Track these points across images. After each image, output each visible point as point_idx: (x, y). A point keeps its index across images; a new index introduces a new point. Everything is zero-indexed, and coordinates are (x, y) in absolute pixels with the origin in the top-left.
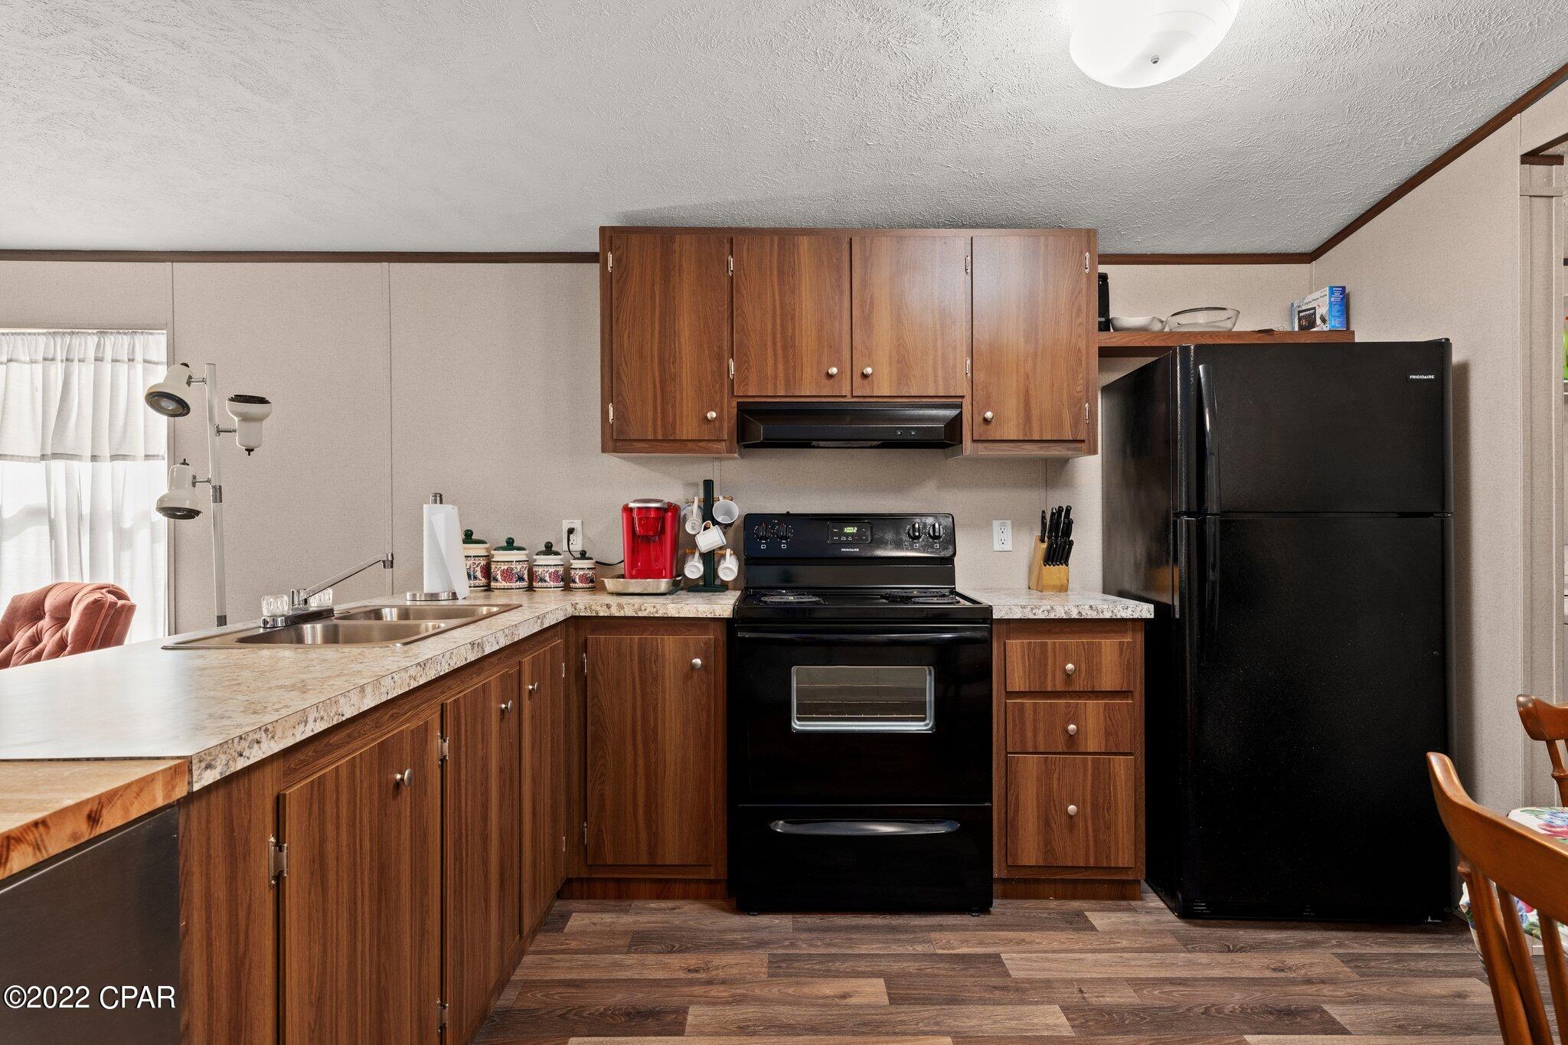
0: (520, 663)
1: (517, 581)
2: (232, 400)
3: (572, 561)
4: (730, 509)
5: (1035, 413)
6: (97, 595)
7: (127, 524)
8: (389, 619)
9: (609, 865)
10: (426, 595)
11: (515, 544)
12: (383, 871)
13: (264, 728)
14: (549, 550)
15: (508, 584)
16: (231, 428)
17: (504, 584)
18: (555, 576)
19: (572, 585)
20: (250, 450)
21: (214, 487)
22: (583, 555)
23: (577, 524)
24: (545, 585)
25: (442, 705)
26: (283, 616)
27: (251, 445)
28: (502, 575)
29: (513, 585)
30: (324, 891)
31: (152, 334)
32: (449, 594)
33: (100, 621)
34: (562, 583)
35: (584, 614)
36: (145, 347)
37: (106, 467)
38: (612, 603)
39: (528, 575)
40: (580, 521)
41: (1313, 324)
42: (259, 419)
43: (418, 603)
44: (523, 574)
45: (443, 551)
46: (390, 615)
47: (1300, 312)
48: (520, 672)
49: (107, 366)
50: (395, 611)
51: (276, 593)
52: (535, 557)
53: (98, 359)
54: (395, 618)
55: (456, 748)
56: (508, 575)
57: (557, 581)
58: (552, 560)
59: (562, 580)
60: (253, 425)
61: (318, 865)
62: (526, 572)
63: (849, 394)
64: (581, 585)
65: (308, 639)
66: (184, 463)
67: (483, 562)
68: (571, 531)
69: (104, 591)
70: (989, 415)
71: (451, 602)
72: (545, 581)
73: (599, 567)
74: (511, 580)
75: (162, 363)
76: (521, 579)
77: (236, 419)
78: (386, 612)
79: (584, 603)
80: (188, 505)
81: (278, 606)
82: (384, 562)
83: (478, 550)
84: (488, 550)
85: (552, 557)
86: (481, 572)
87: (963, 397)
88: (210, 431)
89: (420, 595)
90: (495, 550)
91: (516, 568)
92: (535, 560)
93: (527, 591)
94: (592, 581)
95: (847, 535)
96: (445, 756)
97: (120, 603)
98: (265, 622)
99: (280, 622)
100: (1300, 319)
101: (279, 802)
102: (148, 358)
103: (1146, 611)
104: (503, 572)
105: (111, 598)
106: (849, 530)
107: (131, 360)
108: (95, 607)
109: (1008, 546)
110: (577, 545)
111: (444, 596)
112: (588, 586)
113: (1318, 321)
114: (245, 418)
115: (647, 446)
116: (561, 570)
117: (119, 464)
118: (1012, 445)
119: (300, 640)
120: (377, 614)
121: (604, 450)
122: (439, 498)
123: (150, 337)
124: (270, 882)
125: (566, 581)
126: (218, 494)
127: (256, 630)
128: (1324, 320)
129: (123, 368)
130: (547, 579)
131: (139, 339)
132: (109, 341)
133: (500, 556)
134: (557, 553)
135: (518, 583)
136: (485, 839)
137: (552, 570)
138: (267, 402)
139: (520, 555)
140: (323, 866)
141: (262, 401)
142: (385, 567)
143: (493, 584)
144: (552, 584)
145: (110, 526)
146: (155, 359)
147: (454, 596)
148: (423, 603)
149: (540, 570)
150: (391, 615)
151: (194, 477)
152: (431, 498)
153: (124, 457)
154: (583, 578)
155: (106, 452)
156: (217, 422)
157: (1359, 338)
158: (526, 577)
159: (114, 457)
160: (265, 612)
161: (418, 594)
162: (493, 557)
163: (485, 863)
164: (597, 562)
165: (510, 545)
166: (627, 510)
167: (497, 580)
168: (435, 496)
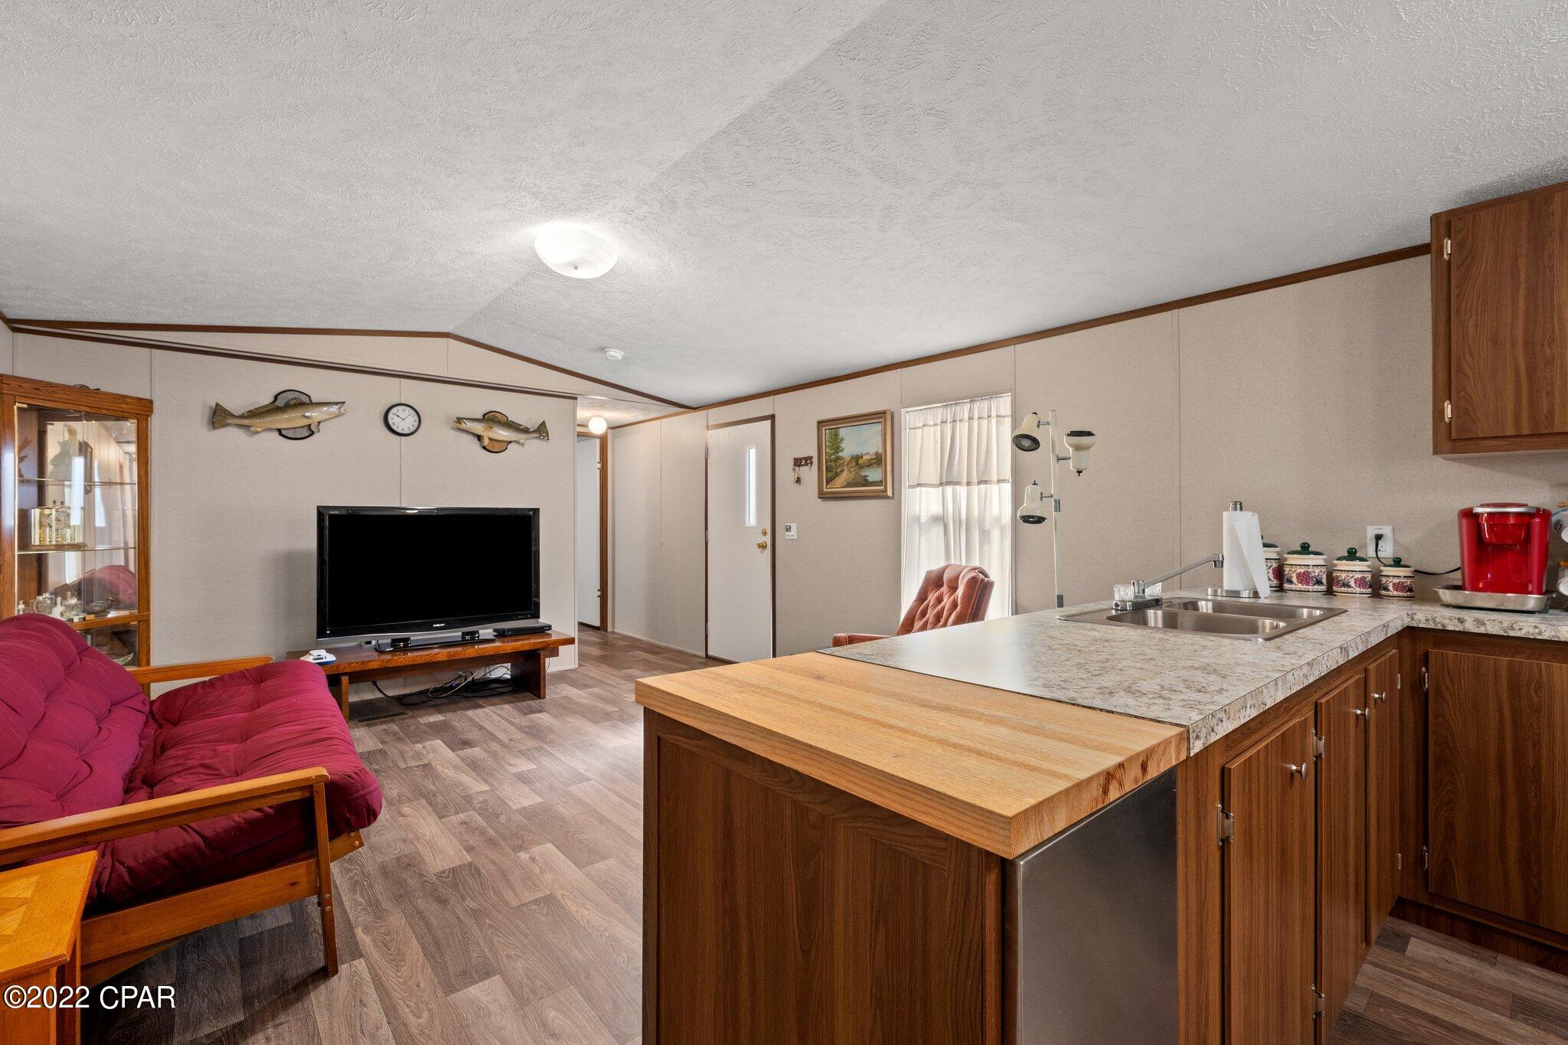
0: (1366, 671)
1: (1315, 584)
2: (1069, 435)
3: (1382, 568)
6: (973, 574)
7: (987, 527)
8: (1205, 611)
9: (1460, 903)
10: (1227, 591)
11: (1310, 549)
12: (1283, 851)
13: (1224, 709)
14: (1352, 555)
15: (1305, 586)
16: (1068, 456)
17: (1300, 586)
18: (1361, 582)
19: (1383, 592)
20: (1079, 472)
21: (1055, 501)
22: (1397, 563)
23: (1386, 530)
24: (1349, 590)
25: (1316, 703)
26: (1130, 601)
27: (1081, 468)
28: (1298, 578)
29: (1310, 588)
30: (1251, 861)
31: (1001, 397)
32: (1250, 593)
33: (976, 591)
34: (1370, 590)
35: (1424, 626)
36: (998, 408)
37: (975, 488)
38: (1466, 618)
39: (1327, 579)
40: (1391, 527)
42: (1086, 448)
43: (1219, 598)
44: (1322, 578)
45: (1245, 554)
46: (1205, 607)
48: (1366, 678)
49: (976, 423)
50: (1210, 604)
51: (1125, 582)
52: (1335, 562)
53: (971, 418)
54: (1210, 611)
55: (1328, 746)
56: (1304, 578)
57: (1364, 587)
58: (1357, 566)
59: (1370, 586)
60: (1083, 453)
61: (1248, 833)
62: (1324, 576)
64: (1395, 593)
65: (1152, 623)
66: (1035, 484)
67: (1275, 565)
68: (1378, 537)
69: (977, 571)
71: (1252, 600)
72: (1349, 586)
73: (1418, 577)
74: (1308, 584)
75: (1008, 416)
76: (1319, 582)
77: (1071, 449)
78: (1202, 604)
79: (1424, 616)
80: (1038, 514)
81: (1126, 593)
82: (1215, 562)
83: (1272, 553)
84: (1278, 553)
85: (1357, 562)
86: (1274, 573)
88: (1052, 459)
89: (1222, 591)
90: (1289, 553)
91: (1314, 572)
92: (1336, 565)
93: (1325, 594)
94: (1410, 590)
96: (1321, 754)
97: (986, 579)
98: (1117, 605)
99: (1129, 606)
101: (1224, 773)
102: (1000, 414)
104: (1299, 575)
105: (981, 576)
107: (989, 416)
108: (973, 581)
110: (1387, 550)
111: (1245, 594)
112: (1401, 594)
114: (1078, 448)
116: (1368, 576)
117: (983, 486)
119: (1144, 622)
120: (1193, 605)
121: (1436, 452)
122: (1239, 506)
123: (1000, 399)
124: (1218, 843)
125: (1376, 588)
126: (1058, 508)
127: (1108, 611)
129: (985, 422)
130: (1352, 584)
131: (994, 402)
132: (976, 406)
133: (1293, 559)
134: (1362, 559)
135: (1316, 586)
136: (1346, 841)
137: (1359, 576)
138: (1093, 435)
139: (1319, 560)
140: (1251, 838)
141: (1089, 434)
142: (1215, 566)
143: (1286, 586)
144: (1358, 590)
145: (977, 527)
146: (1003, 414)
147: (1256, 595)
148: (1225, 599)
149: (1343, 576)
150: (1207, 607)
151: (1042, 493)
152: (1231, 506)
153: (986, 482)
154: (1397, 587)
155: (975, 480)
156: (1057, 453)
158: (1324, 581)
159: (980, 482)
160: (1117, 597)
161: (1219, 590)
162: (1286, 560)
163: (1346, 865)
164: (1416, 571)
165: (1305, 549)
166: (1468, 515)
167: (1291, 582)
168: (1235, 503)
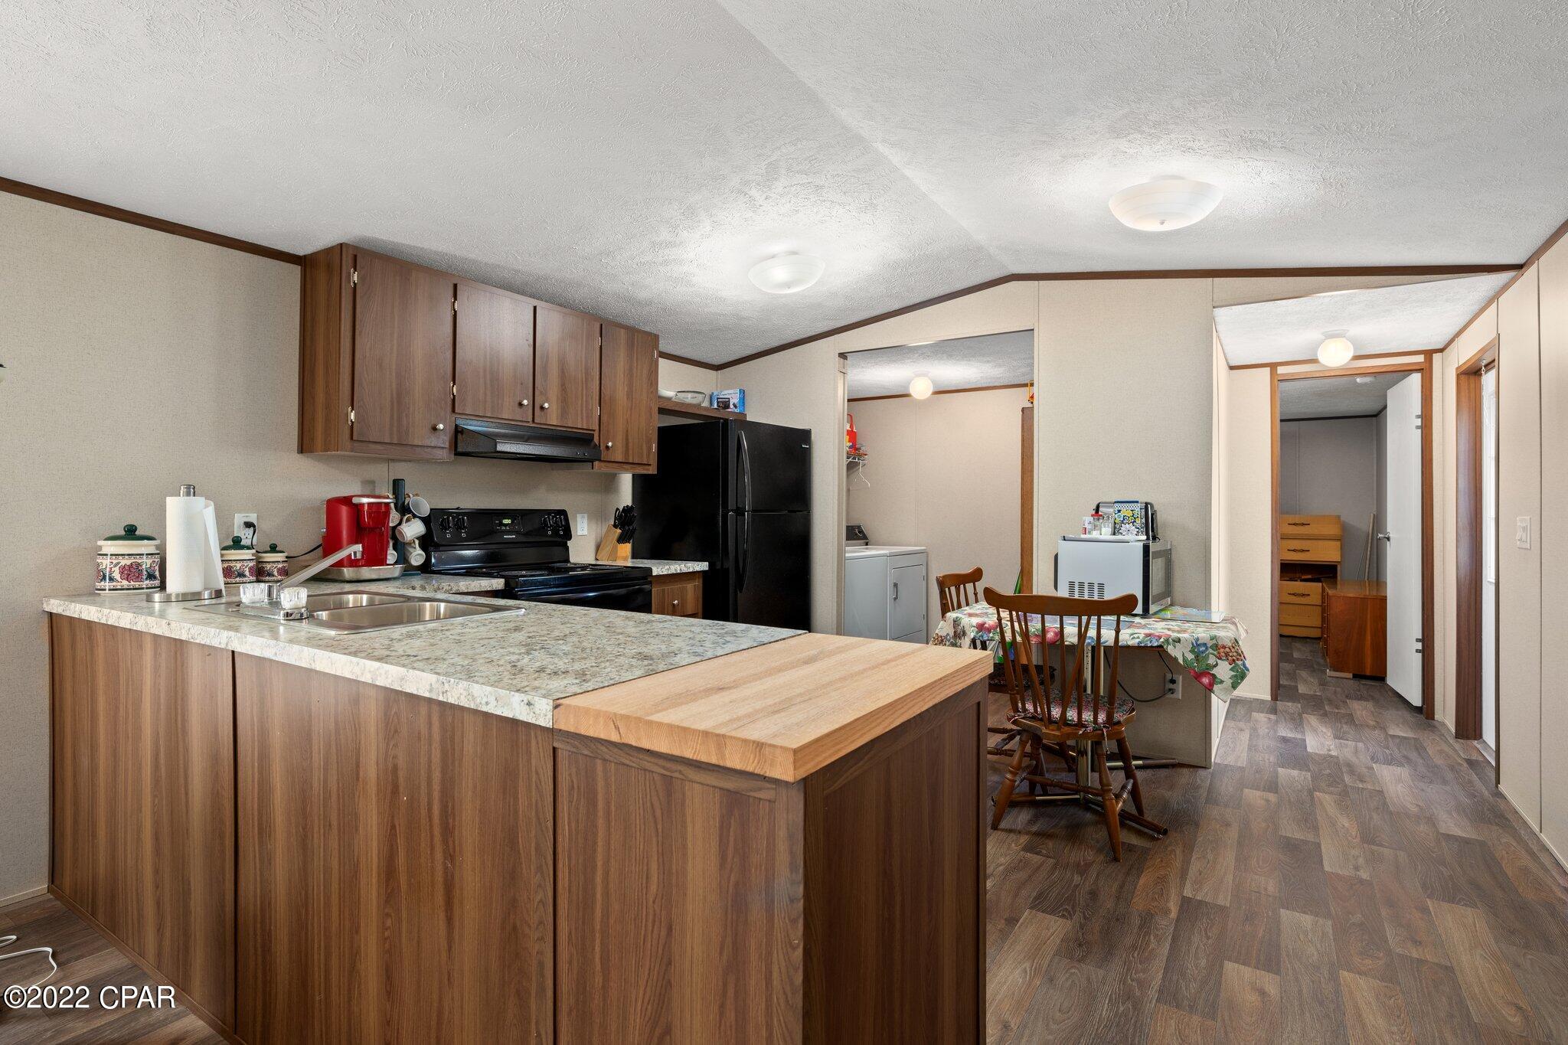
3: (259, 555)
4: (424, 506)
5: (630, 445)
14: (237, 544)
18: (253, 571)
22: (273, 549)
23: (252, 518)
40: (256, 515)
41: (728, 407)
47: (718, 398)
58: (245, 554)
63: (530, 419)
68: (248, 525)
70: (610, 444)
85: (245, 551)
87: (594, 430)
94: (287, 573)
95: (506, 525)
100: (718, 402)
103: (703, 566)
106: (507, 521)
109: (585, 532)
113: (732, 406)
115: (382, 448)
116: (255, 564)
118: (617, 465)
122: (191, 490)
128: (735, 406)
130: (247, 573)
134: (248, 548)
137: (251, 564)
154: (280, 571)
157: (749, 418)
168: (188, 487)
